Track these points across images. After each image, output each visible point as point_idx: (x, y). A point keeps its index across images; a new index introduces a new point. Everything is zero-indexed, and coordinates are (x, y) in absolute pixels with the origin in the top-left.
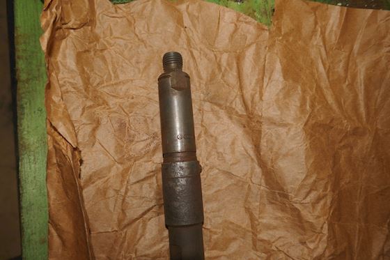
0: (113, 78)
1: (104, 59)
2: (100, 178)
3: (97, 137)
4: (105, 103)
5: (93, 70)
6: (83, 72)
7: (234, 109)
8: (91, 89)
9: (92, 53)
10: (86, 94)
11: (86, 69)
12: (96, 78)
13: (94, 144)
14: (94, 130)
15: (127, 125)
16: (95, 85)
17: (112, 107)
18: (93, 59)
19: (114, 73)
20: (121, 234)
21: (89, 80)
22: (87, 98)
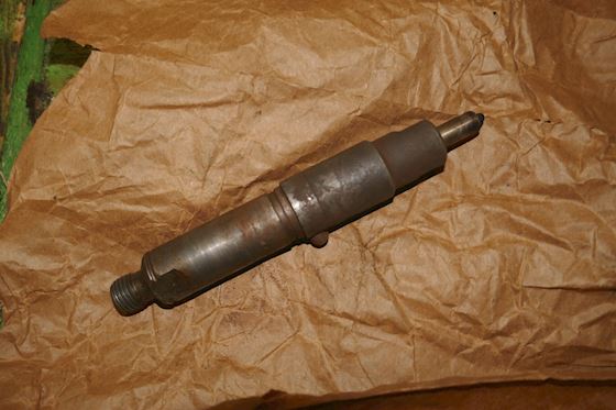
0: (145, 332)
1: (107, 348)
2: (323, 363)
3: (249, 364)
4: (190, 348)
5: (127, 366)
6: (127, 385)
7: (226, 126)
8: (161, 371)
9: (93, 367)
10: (169, 381)
11: (123, 379)
12: (142, 362)
13: (262, 371)
14: (237, 369)
15: (234, 310)
16: (154, 364)
17: (198, 337)
18: (105, 366)
19: (137, 329)
20: (418, 329)
21: (145, 375)
22: (177, 379)
